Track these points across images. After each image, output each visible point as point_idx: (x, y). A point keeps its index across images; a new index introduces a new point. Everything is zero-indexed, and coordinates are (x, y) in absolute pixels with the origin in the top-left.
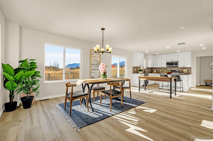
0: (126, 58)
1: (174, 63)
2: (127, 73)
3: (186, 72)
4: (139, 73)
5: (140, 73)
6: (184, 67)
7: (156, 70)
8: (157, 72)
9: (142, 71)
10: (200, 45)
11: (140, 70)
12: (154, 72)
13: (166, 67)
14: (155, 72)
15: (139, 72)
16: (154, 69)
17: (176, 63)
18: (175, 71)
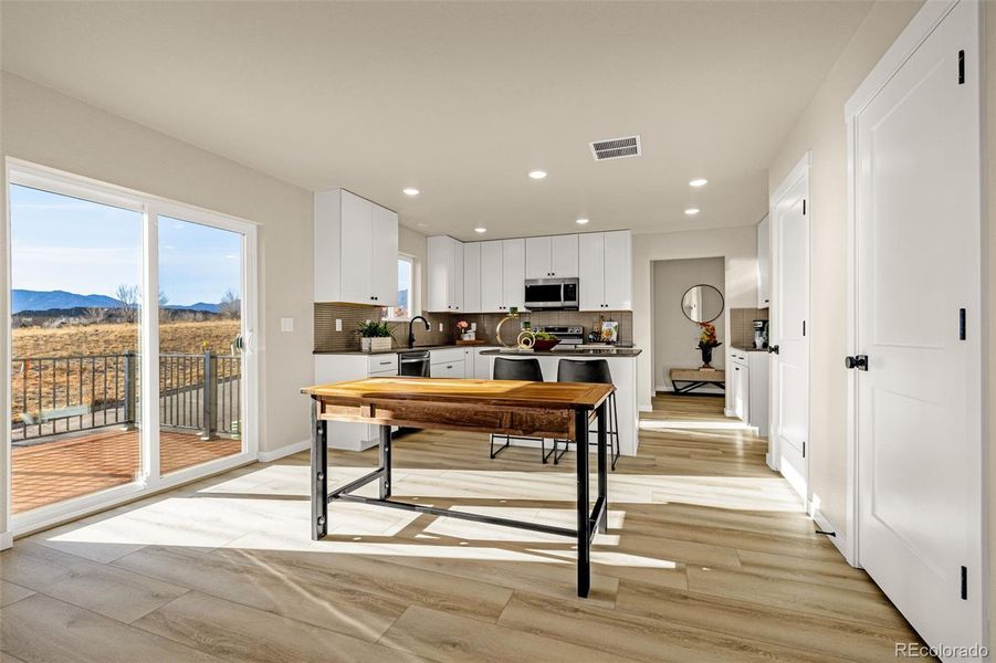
0: (251, 227)
1: (560, 286)
2: (260, 353)
3: (614, 338)
4: (365, 347)
5: (371, 353)
6: (607, 309)
7: (474, 325)
8: (482, 339)
9: (386, 334)
10: (691, 179)
11: (374, 331)
12: (466, 338)
13: (524, 310)
14: (470, 336)
15: (365, 341)
16: (464, 324)
17: (571, 291)
18: (566, 330)
